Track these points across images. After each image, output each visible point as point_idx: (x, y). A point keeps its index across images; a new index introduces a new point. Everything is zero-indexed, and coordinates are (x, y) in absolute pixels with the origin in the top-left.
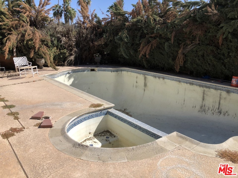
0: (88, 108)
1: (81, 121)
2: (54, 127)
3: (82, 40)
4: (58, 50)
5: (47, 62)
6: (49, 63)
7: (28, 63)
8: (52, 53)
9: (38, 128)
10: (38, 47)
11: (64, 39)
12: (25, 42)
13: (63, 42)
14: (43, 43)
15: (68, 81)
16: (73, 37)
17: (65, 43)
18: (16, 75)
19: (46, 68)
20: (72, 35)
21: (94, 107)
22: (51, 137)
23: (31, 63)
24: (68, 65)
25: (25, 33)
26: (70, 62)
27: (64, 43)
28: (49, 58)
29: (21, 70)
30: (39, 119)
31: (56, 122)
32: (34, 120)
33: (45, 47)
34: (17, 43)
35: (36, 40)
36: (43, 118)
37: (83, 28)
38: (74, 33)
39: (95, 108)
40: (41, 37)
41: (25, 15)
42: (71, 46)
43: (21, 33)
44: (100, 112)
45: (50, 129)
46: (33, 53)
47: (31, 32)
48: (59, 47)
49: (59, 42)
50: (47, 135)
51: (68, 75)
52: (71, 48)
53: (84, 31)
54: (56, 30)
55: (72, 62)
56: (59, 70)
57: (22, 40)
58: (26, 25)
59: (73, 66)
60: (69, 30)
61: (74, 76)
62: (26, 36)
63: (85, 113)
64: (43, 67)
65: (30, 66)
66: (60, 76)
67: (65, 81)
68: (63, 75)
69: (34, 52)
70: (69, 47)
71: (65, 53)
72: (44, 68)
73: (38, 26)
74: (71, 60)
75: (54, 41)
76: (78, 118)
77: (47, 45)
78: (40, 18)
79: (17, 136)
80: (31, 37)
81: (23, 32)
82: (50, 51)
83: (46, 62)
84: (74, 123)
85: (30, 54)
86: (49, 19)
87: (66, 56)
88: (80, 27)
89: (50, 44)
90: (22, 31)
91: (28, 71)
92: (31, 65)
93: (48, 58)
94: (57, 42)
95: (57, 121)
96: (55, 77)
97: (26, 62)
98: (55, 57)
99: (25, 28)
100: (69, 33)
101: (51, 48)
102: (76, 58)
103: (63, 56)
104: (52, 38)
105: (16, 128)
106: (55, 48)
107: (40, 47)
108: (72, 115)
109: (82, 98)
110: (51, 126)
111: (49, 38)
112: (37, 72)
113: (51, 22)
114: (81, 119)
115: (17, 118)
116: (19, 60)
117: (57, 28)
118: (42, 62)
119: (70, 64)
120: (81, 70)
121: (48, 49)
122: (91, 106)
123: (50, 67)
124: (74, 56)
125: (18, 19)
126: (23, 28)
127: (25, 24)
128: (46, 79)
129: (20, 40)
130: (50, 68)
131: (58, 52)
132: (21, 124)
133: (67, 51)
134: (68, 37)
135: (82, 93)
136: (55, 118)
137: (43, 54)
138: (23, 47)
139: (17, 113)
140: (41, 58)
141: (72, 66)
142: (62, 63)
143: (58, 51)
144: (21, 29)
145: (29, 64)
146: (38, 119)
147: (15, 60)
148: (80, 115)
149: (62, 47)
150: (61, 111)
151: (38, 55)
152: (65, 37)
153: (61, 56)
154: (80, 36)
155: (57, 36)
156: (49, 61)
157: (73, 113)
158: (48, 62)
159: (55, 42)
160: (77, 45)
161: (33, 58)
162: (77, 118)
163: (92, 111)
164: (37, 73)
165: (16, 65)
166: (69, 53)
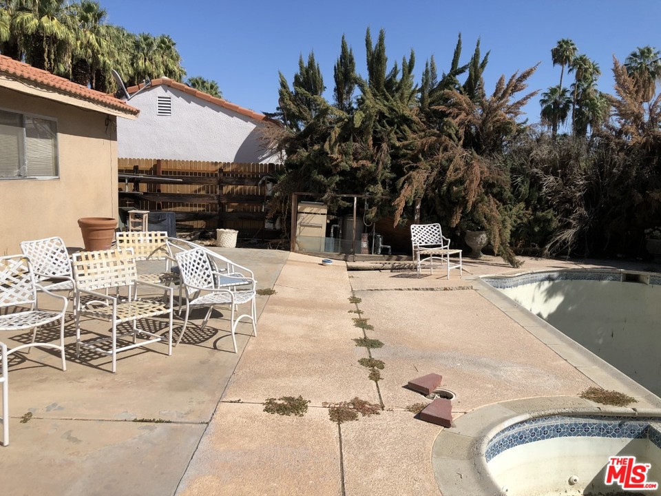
0: (578, 397)
1: (544, 434)
2: (455, 427)
3: (608, 185)
4: (530, 212)
5: (492, 243)
6: (496, 244)
7: (444, 240)
8: (510, 218)
9: (415, 417)
10: (474, 199)
11: (551, 180)
12: (445, 188)
13: (544, 189)
14: (489, 191)
15: (546, 301)
16: (581, 174)
17: (552, 191)
18: (410, 268)
19: (488, 259)
20: (576, 170)
21: (598, 400)
22: (438, 454)
23: (449, 240)
24: (554, 255)
25: (449, 166)
26: (561, 247)
27: (550, 193)
28: (500, 231)
29: (423, 256)
30: (424, 392)
31: (465, 413)
32: (413, 392)
33: (492, 202)
34: (426, 190)
35: (472, 181)
36: (437, 393)
37: (615, 147)
38: (582, 164)
39: (600, 405)
40: (487, 174)
41: (455, 122)
42: (570, 201)
43: (439, 165)
44: (617, 422)
45: (443, 430)
46: (459, 215)
47: (462, 163)
48: (533, 202)
49: (534, 189)
50: (430, 445)
51: (547, 284)
52: (567, 205)
53: (620, 157)
54: (531, 155)
55: (568, 248)
56: (523, 265)
57: (438, 183)
58: (453, 146)
59: (569, 260)
60: (568, 154)
61: (566, 288)
62: (448, 173)
63: (560, 411)
64: (482, 254)
65: (446, 248)
66: (524, 283)
67: (536, 299)
68: (532, 282)
69: (462, 213)
70: (562, 202)
71: (549, 221)
72: (484, 257)
73: (484, 147)
74: (565, 242)
75: (520, 187)
76: (534, 419)
77: (499, 197)
78: (490, 127)
79: (362, 422)
80: (460, 175)
81: (444, 163)
82: (506, 213)
83: (489, 243)
84: (520, 432)
85: (451, 216)
86: (514, 129)
87: (550, 230)
88: (608, 145)
89: (508, 194)
90: (443, 160)
91: (440, 260)
92: (448, 246)
93: (497, 231)
94: (529, 190)
95: (470, 413)
96: (508, 284)
97: (439, 237)
98: (517, 229)
99: (451, 152)
100: (568, 164)
101: (511, 204)
102: (579, 235)
103: (542, 228)
104: (517, 178)
105: (366, 403)
106: (522, 205)
107: (480, 202)
108: (517, 408)
109: (565, 361)
110: (446, 423)
111: (506, 178)
112: (460, 265)
113: (518, 135)
114: (544, 428)
115: (375, 377)
116: (423, 230)
117: (534, 152)
118: (479, 240)
119: (558, 254)
120: (590, 274)
121: (501, 207)
122: (587, 392)
123: (498, 255)
124: (574, 231)
125: (438, 132)
126: (445, 153)
127: (452, 142)
128: (480, 287)
129: (433, 182)
130: (499, 258)
131: (528, 216)
132: (380, 395)
133: (555, 216)
134: (564, 176)
135: (571, 345)
136: (465, 401)
137: (484, 219)
138: (437, 200)
139: (381, 362)
140: (478, 230)
141: (564, 259)
142: (537, 248)
143: (529, 214)
144: (441, 155)
145: (445, 243)
146: (422, 394)
147: (414, 230)
148: (543, 413)
149: (543, 204)
150: (489, 386)
151: (472, 220)
152: (555, 174)
153: (536, 229)
154: (602, 173)
155: (532, 172)
156: (498, 239)
157: (524, 400)
158: (494, 241)
159: (524, 189)
160: (590, 198)
161: (459, 228)
162: (529, 420)
163: (586, 410)
164: (459, 268)
165: (413, 243)
166: (560, 221)
